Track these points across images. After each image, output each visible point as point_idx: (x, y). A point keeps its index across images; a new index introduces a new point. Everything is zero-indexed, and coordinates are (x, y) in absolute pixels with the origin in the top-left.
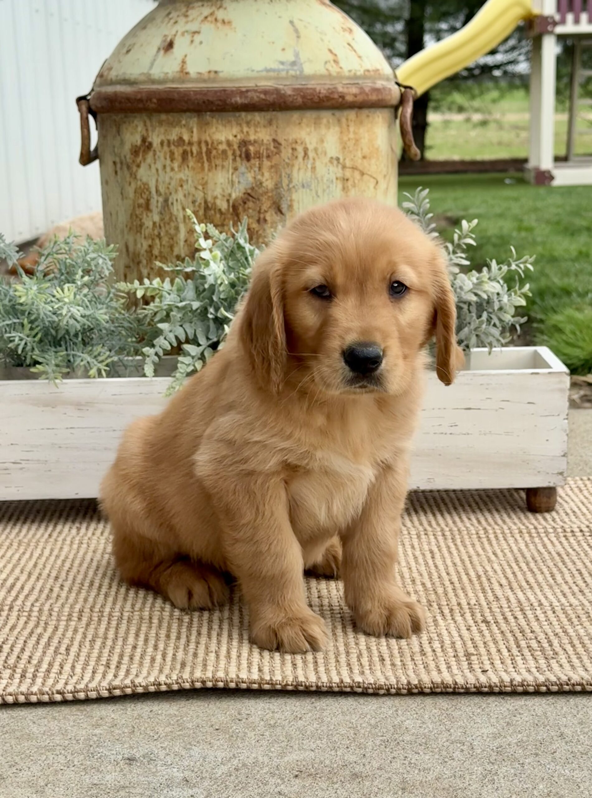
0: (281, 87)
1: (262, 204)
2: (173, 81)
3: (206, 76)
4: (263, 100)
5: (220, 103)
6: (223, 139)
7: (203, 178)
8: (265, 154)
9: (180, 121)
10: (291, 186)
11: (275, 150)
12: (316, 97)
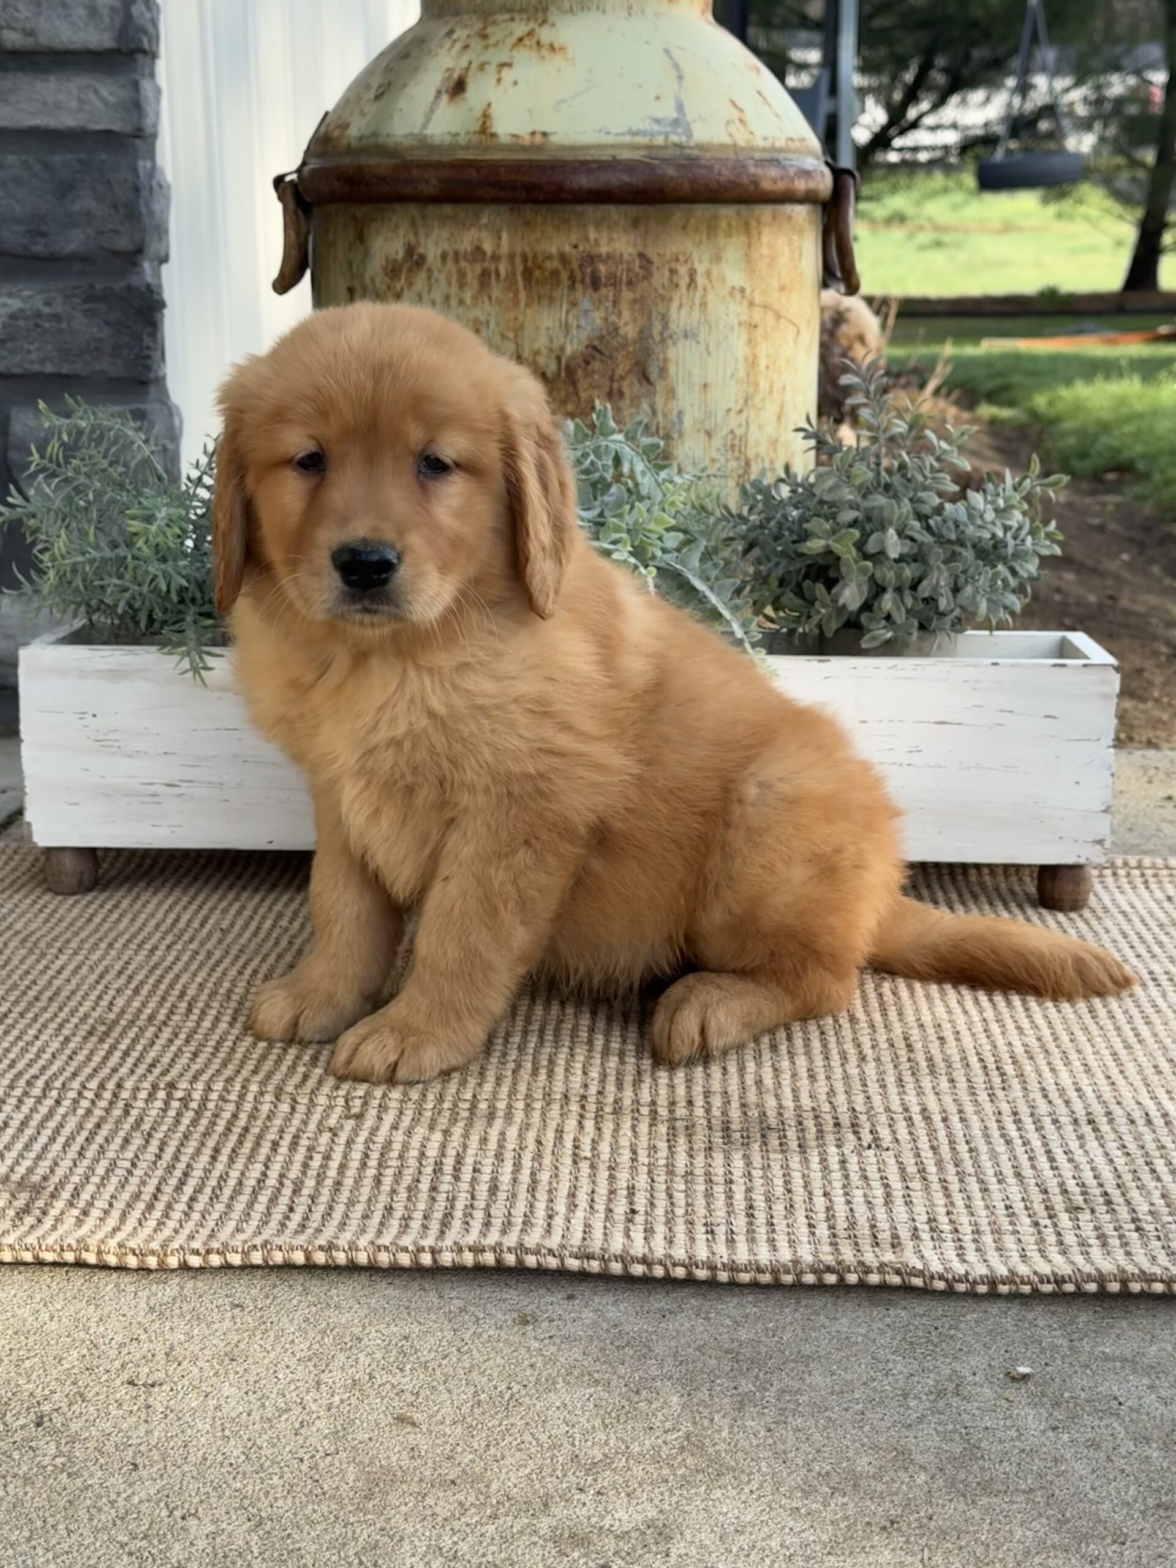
0: (656, 162)
1: (617, 365)
2: (466, 148)
3: (527, 140)
4: (628, 184)
5: (551, 188)
7: (516, 319)
8: (624, 278)
9: (477, 217)
10: (666, 334)
11: (642, 272)
12: (714, 182)
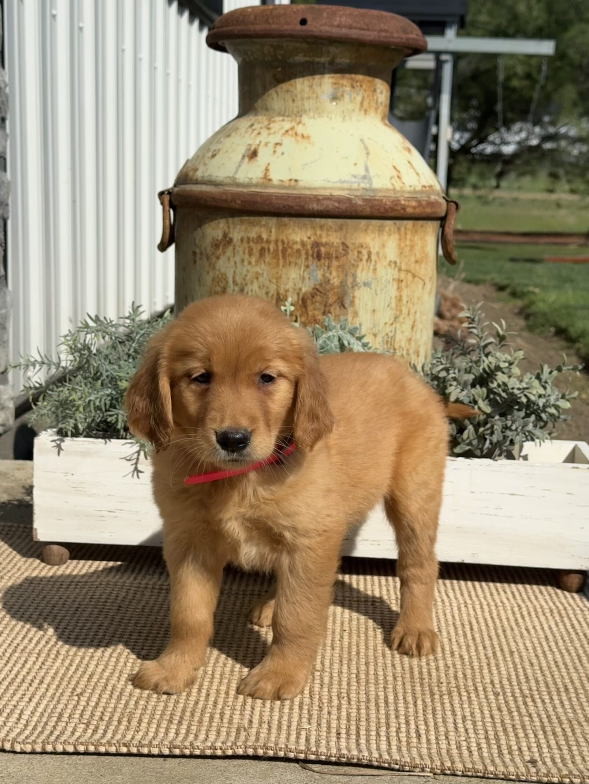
0: (353, 197)
1: (328, 299)
2: (256, 186)
3: (287, 184)
4: (337, 208)
5: (298, 208)
6: (298, 239)
7: (277, 273)
8: (334, 255)
9: (260, 221)
10: (354, 284)
11: (343, 252)
12: (382, 208)
